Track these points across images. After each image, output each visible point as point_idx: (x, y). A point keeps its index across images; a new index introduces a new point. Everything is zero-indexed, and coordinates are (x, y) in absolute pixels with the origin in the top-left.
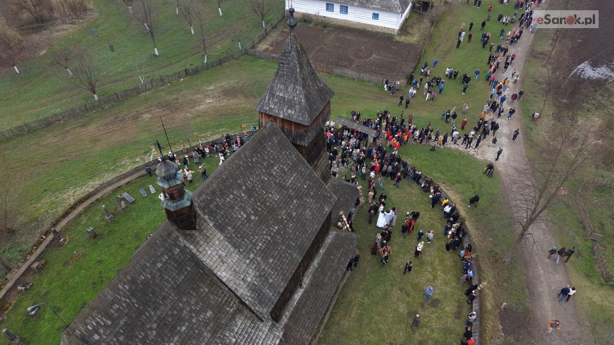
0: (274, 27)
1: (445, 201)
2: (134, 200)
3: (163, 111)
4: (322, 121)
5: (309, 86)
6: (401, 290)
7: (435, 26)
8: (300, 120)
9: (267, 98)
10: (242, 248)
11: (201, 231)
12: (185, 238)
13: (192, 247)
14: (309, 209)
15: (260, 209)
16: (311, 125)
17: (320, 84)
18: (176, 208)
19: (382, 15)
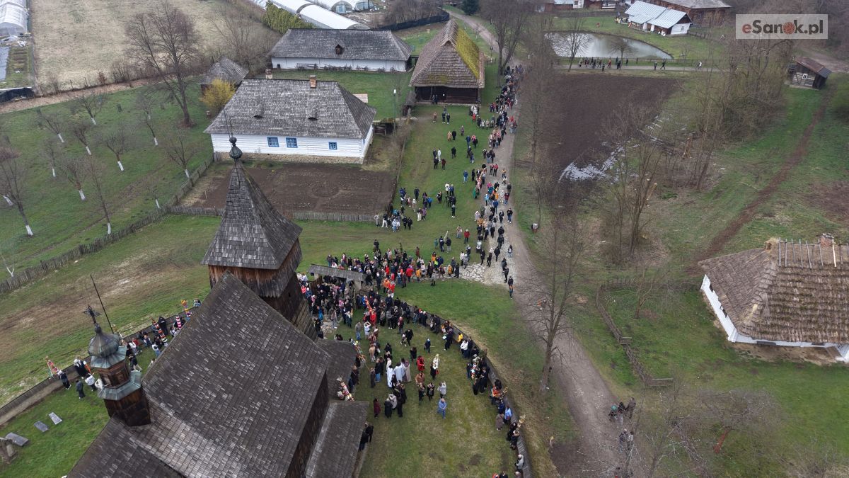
0: (202, 175)
1: (461, 337)
2: (27, 440)
3: (53, 308)
4: (293, 264)
5: (269, 224)
6: (432, 456)
7: (405, 148)
8: (266, 264)
9: (217, 247)
10: (217, 437)
11: (158, 424)
12: (138, 437)
13: (149, 447)
14: (297, 374)
15: (232, 384)
16: (280, 269)
17: (282, 219)
18: (121, 396)
19: (340, 143)
